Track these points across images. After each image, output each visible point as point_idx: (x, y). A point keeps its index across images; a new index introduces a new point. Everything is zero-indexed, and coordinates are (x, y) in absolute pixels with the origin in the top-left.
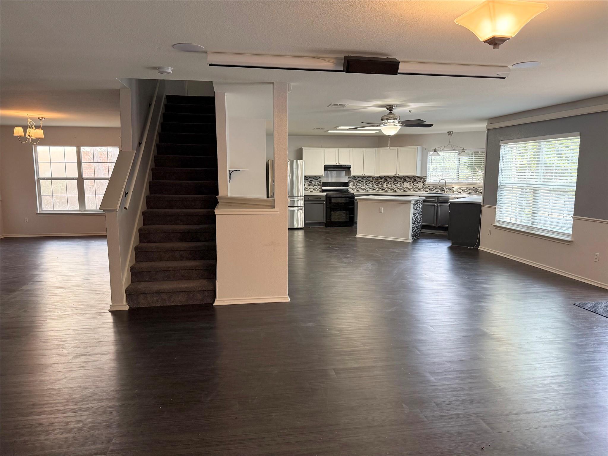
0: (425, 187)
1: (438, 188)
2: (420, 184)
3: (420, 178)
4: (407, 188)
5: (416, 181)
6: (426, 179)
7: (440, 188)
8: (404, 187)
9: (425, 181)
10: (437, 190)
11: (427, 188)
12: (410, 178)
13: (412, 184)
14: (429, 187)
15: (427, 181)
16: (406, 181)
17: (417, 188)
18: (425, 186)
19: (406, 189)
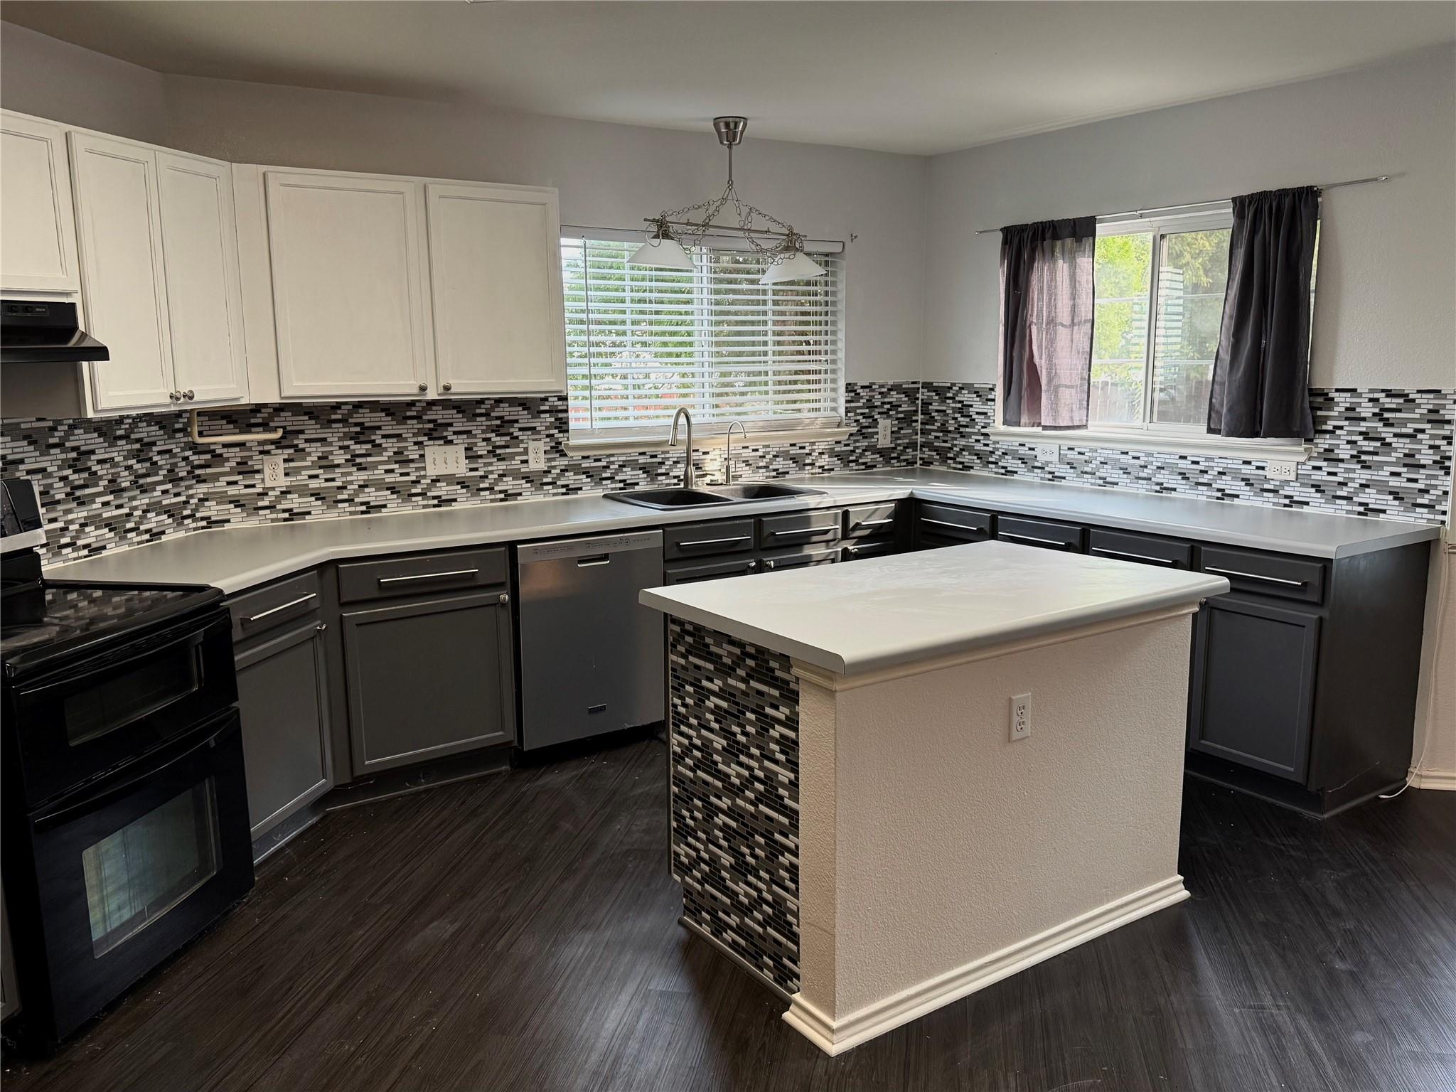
0: (564, 462)
1: (634, 465)
2: (532, 445)
3: (529, 404)
4: (450, 479)
5: (503, 427)
6: (566, 411)
7: (642, 460)
8: (432, 471)
9: (562, 425)
10: (628, 474)
11: (576, 469)
12: (468, 408)
13: (482, 449)
14: (586, 464)
15: (572, 425)
16: (436, 433)
17: (516, 475)
18: (563, 455)
19: (443, 490)
